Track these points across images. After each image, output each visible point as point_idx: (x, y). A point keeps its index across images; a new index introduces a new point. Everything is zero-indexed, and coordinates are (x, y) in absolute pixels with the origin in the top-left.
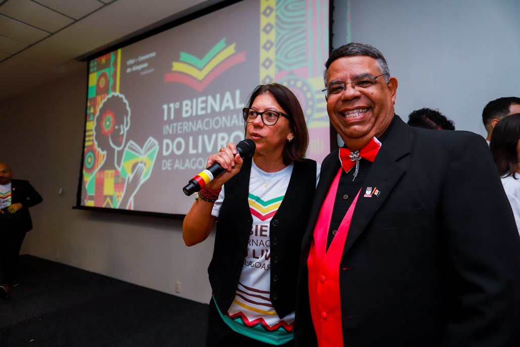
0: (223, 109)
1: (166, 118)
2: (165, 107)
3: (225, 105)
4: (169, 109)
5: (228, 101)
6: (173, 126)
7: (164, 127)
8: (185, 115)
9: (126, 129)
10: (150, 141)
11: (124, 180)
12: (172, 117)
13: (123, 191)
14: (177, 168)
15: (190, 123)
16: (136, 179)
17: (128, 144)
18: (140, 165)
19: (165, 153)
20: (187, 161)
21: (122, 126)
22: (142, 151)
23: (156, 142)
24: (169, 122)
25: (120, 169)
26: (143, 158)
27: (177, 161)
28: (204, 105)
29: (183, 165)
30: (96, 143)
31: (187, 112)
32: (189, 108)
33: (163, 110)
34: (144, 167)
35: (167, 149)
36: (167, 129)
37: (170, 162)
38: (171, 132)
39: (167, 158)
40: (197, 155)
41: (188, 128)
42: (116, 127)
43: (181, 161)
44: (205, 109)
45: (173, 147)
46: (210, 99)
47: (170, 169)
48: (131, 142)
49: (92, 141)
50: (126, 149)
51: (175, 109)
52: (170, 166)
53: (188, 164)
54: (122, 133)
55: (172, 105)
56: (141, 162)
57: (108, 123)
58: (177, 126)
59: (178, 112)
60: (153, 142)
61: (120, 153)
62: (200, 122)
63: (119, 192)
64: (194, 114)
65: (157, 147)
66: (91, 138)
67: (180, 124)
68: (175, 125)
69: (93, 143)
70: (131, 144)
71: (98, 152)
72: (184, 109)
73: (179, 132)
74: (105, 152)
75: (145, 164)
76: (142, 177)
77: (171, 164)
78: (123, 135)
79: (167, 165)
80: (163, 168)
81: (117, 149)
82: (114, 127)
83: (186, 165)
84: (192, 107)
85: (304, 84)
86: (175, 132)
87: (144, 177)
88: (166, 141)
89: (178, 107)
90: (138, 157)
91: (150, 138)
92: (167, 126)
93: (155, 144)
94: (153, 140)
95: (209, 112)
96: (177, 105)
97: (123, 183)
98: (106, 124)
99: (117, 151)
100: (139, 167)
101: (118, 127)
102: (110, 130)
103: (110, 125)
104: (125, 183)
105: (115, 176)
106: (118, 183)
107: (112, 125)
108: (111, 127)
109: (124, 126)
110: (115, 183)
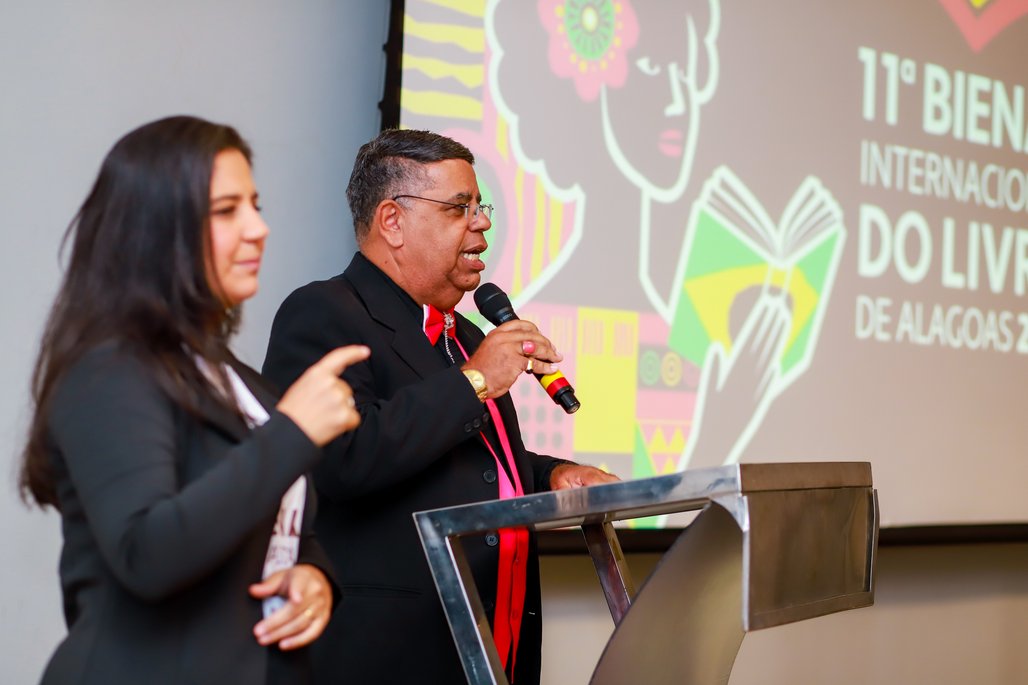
1: (869, 112)
2: (867, 55)
4: (882, 73)
6: (895, 157)
7: (864, 145)
8: (933, 126)
9: (700, 98)
10: (811, 195)
11: (691, 372)
13: (686, 432)
14: (906, 335)
15: (948, 163)
17: (712, 184)
18: (765, 300)
19: (867, 268)
20: (938, 311)
21: (673, 68)
22: (778, 237)
23: (833, 206)
24: (881, 133)
25: (668, 313)
26: (781, 268)
27: (907, 308)
28: (982, 109)
29: (925, 331)
30: (508, 119)
31: (938, 114)
32: (942, 99)
33: (860, 67)
34: (784, 314)
36: (874, 162)
37: (886, 310)
38: (887, 181)
39: (874, 287)
40: (963, 297)
41: (941, 179)
42: (643, 64)
43: (920, 308)
44: (985, 123)
45: (894, 244)
46: (999, 89)
47: (883, 336)
48: (723, 173)
49: (479, 93)
50: (701, 205)
51: (902, 85)
52: (887, 328)
53: (939, 328)
54: (675, 109)
55: (890, 60)
56: (775, 291)
57: (590, 19)
58: (906, 159)
59: (912, 97)
60: (822, 205)
61: (670, 221)
62: (973, 168)
63: (669, 435)
64: (958, 133)
65: (837, 231)
66: (470, 75)
67: (917, 154)
68: (901, 151)
69: (491, 112)
70: (725, 185)
71: (530, 179)
72: (931, 99)
73: (915, 189)
74: (576, 194)
75: (789, 302)
76: (776, 364)
77: (885, 319)
78: (683, 121)
79: (872, 320)
80: (862, 334)
81: (650, 192)
83: (935, 329)
84: (951, 101)
86: (900, 184)
87: (787, 365)
88: (870, 213)
89: (910, 79)
90: (762, 261)
91: (812, 183)
92: (875, 149)
93: (829, 214)
94: (823, 194)
95: (998, 141)
96: (908, 71)
97: (688, 386)
98: (580, 26)
99: (655, 205)
100: (765, 311)
101: (652, 66)
102: (604, 65)
103: (606, 37)
104: (695, 390)
105: (643, 348)
106: (660, 385)
107: (617, 42)
108: (612, 55)
109: (686, 73)
110: (641, 385)
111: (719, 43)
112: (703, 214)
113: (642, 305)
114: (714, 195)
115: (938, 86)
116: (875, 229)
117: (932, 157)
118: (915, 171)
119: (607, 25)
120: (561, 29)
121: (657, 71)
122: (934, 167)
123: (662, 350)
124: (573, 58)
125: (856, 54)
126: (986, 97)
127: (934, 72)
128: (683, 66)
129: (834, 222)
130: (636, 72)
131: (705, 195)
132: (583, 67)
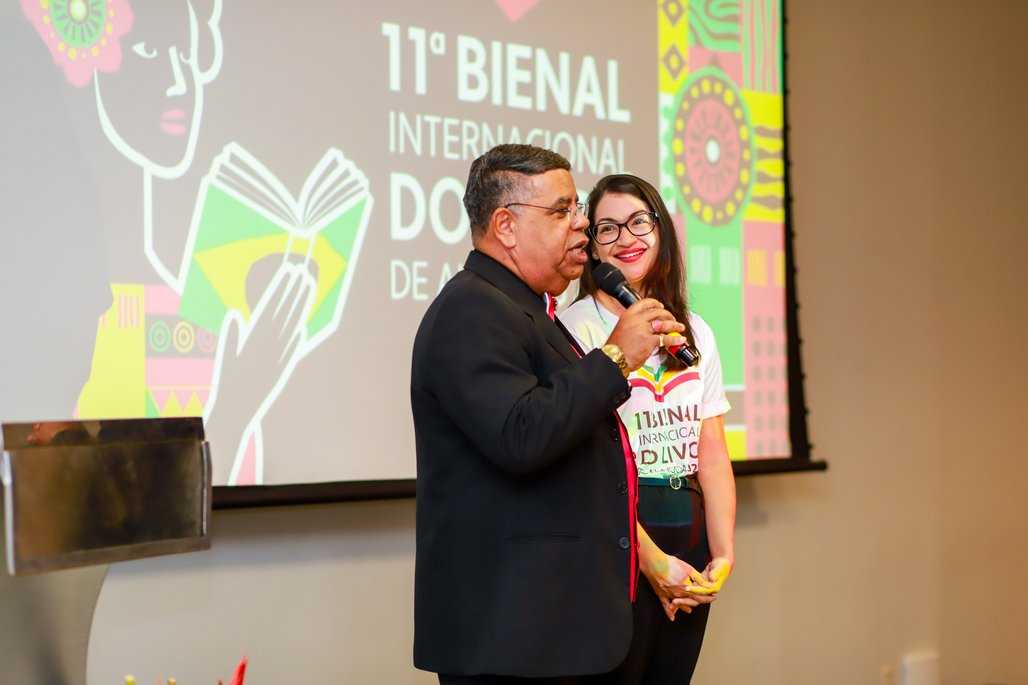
0: (578, 111)
1: (395, 84)
2: (391, 30)
3: (583, 98)
4: (407, 47)
5: (589, 89)
6: (426, 126)
7: (392, 115)
8: (465, 94)
9: (202, 79)
10: (334, 164)
11: (206, 339)
12: (421, 88)
13: (204, 396)
15: (486, 128)
16: (272, 335)
17: (222, 159)
18: (286, 267)
19: (399, 233)
21: (173, 51)
22: (297, 208)
23: (357, 174)
24: (408, 102)
25: (178, 285)
26: (303, 236)
28: (525, 76)
31: (473, 82)
32: (477, 68)
33: (386, 40)
34: (308, 279)
35: (407, 219)
36: (403, 133)
37: (422, 272)
38: (418, 149)
39: (407, 251)
42: (139, 49)
44: (527, 89)
45: (429, 209)
46: (542, 56)
48: (233, 147)
50: (210, 180)
51: (430, 56)
54: (178, 88)
55: (417, 34)
56: (296, 259)
57: (77, 10)
58: (439, 127)
59: (443, 69)
60: (346, 174)
61: (177, 200)
62: (515, 133)
63: (184, 400)
64: (497, 100)
65: (364, 198)
67: (449, 121)
68: (433, 120)
70: (234, 159)
72: (464, 68)
73: (449, 155)
75: (314, 269)
76: (301, 327)
77: (424, 280)
78: (186, 102)
79: (407, 283)
80: (396, 296)
81: (151, 170)
82: (127, 42)
84: (488, 69)
85: (738, 103)
86: (433, 152)
87: (313, 329)
88: (399, 180)
89: (440, 50)
90: (284, 232)
91: (333, 153)
92: (403, 118)
93: (355, 182)
94: (346, 164)
95: (542, 106)
96: (437, 43)
97: (203, 351)
98: (69, 15)
99: (156, 180)
100: (287, 277)
101: (148, 50)
102: (95, 51)
103: (96, 25)
104: (213, 355)
105: (150, 319)
106: (172, 353)
107: (109, 29)
108: (104, 42)
109: (187, 56)
110: (150, 353)
111: (221, 25)
112: (212, 188)
113: (149, 278)
114: (223, 168)
115: (472, 56)
116: (407, 195)
117: (467, 124)
118: (448, 138)
119: (98, 14)
120: (46, 19)
121: (155, 54)
122: (471, 134)
123: (172, 320)
124: (61, 47)
125: (379, 29)
126: (527, 64)
127: (465, 43)
128: (184, 49)
129: (361, 189)
130: (129, 56)
131: (215, 170)
132: (72, 54)
